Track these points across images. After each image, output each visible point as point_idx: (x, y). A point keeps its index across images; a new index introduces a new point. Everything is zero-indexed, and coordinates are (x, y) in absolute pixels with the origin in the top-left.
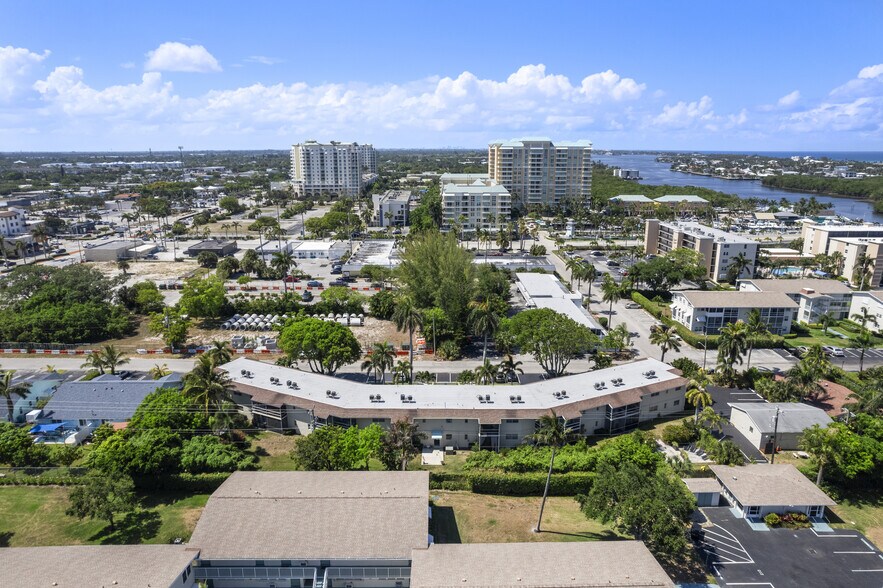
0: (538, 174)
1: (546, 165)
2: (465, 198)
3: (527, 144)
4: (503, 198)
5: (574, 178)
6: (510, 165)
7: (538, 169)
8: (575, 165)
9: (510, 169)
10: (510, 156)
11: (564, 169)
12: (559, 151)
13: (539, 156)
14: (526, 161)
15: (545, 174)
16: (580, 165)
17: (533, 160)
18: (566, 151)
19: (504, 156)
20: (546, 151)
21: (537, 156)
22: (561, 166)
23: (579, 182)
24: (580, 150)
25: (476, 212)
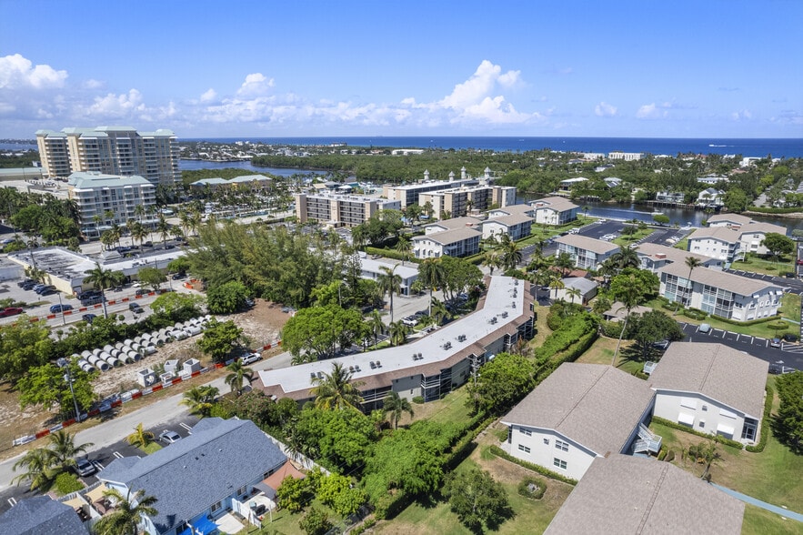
0: (128, 164)
1: (134, 155)
2: (105, 192)
3: (111, 134)
4: (145, 189)
5: (165, 166)
6: (96, 156)
7: (128, 159)
8: (163, 154)
9: (97, 161)
10: (94, 146)
11: (154, 158)
12: (145, 140)
13: (127, 146)
14: (113, 152)
15: (136, 164)
16: (168, 153)
17: (120, 151)
18: (152, 140)
19: (87, 146)
20: (132, 140)
21: (124, 146)
22: (151, 156)
23: (170, 169)
24: (166, 139)
25: (118, 206)
